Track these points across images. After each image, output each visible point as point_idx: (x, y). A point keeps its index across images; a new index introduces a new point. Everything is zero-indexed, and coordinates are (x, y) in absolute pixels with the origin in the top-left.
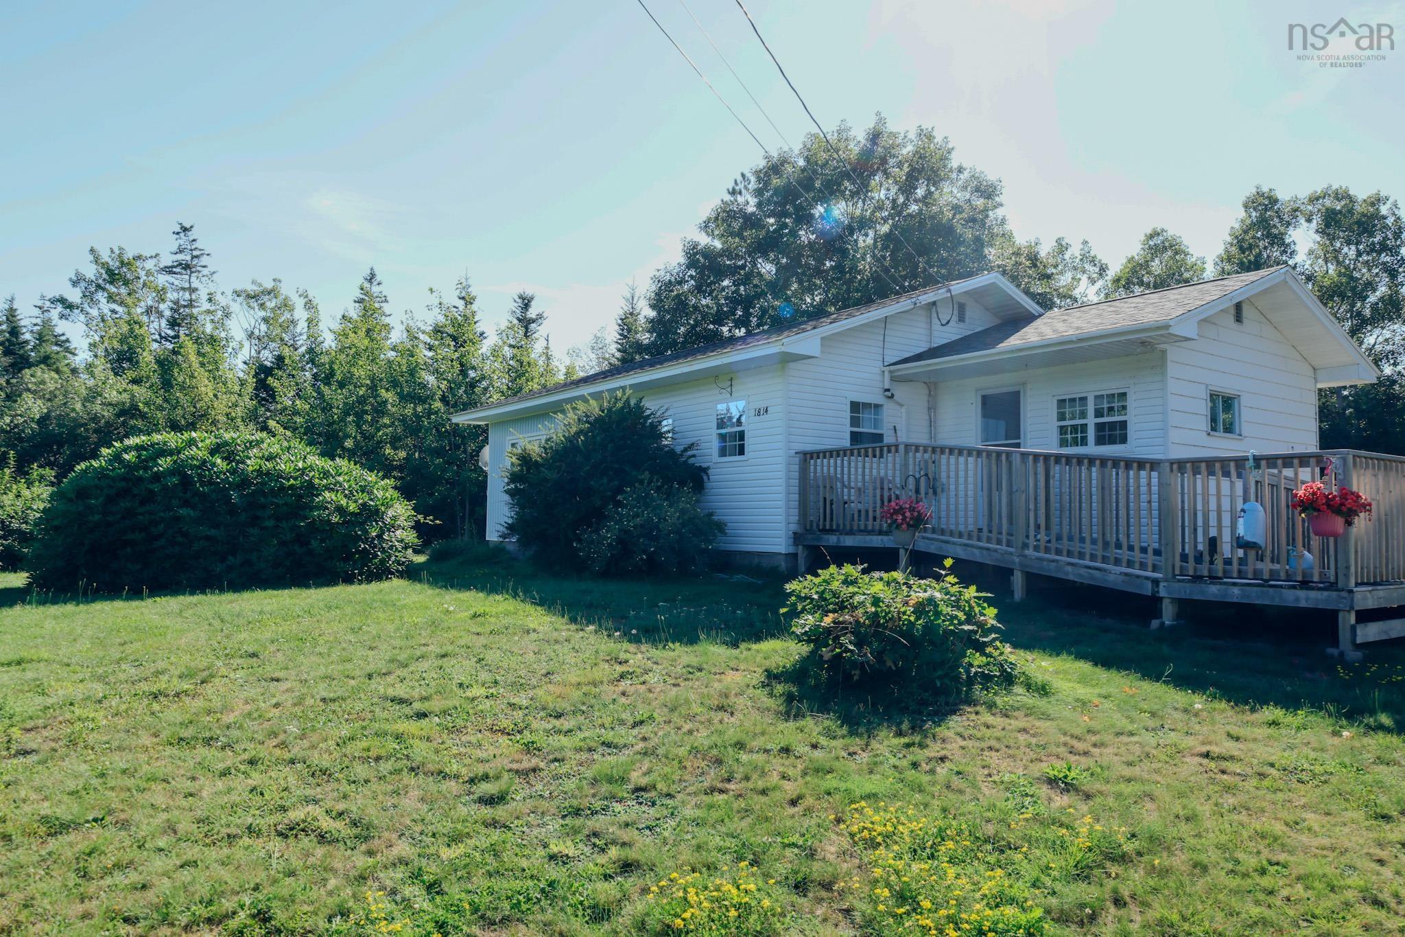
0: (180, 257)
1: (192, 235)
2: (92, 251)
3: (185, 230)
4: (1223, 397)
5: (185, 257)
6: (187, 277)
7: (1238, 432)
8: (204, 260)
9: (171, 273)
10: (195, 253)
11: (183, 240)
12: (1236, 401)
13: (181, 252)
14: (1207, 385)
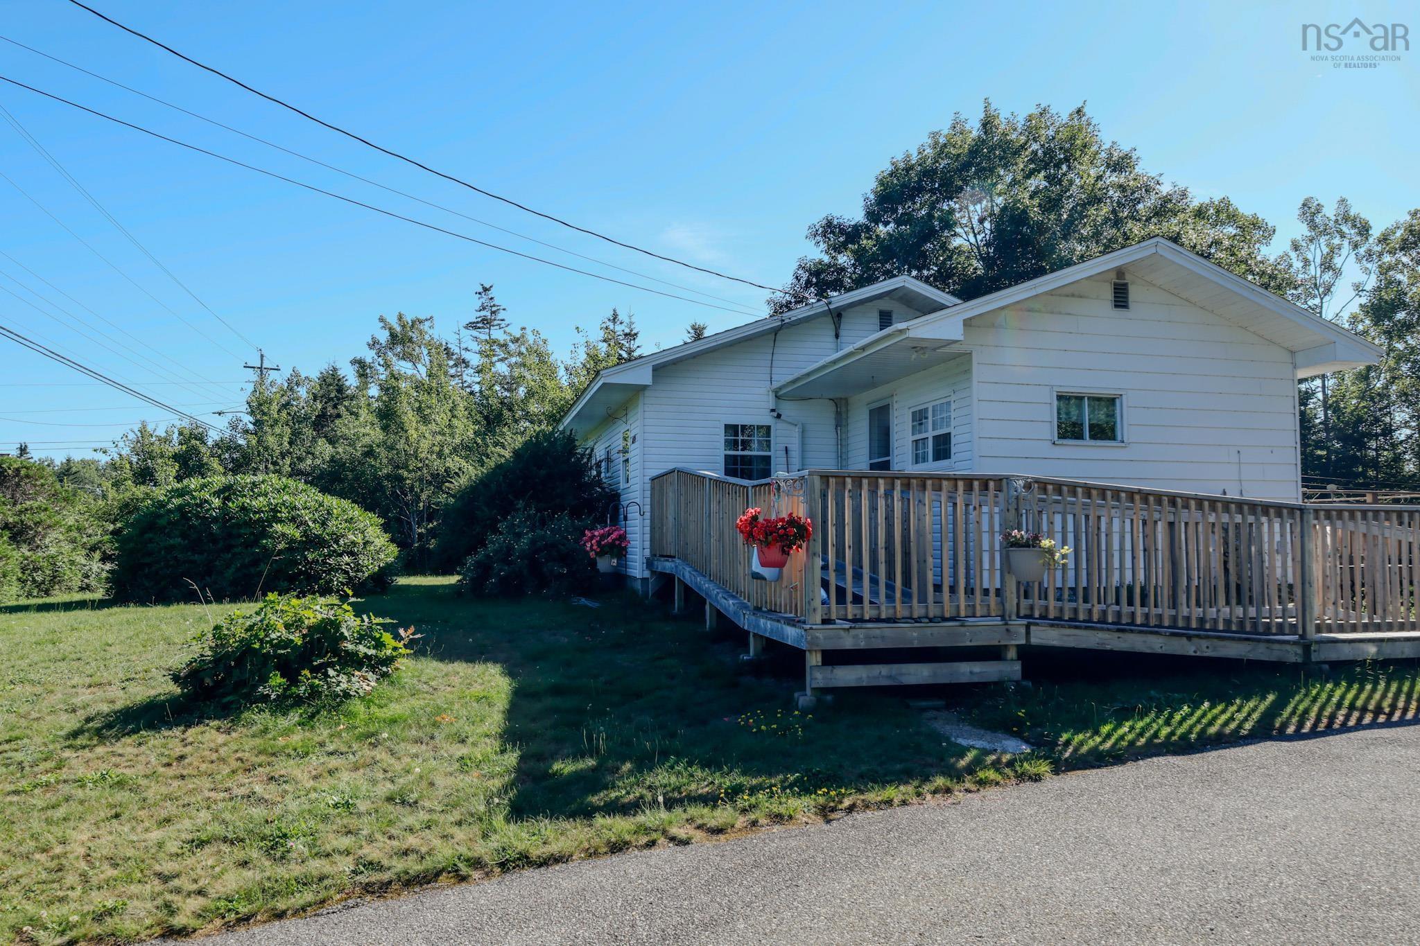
0: (483, 313)
1: (491, 294)
2: (382, 320)
3: (486, 290)
4: (1089, 398)
5: (487, 313)
6: (487, 330)
7: (1119, 437)
8: (501, 315)
9: (476, 328)
10: (494, 309)
11: (484, 299)
12: (1118, 402)
13: (484, 309)
14: (1052, 386)
